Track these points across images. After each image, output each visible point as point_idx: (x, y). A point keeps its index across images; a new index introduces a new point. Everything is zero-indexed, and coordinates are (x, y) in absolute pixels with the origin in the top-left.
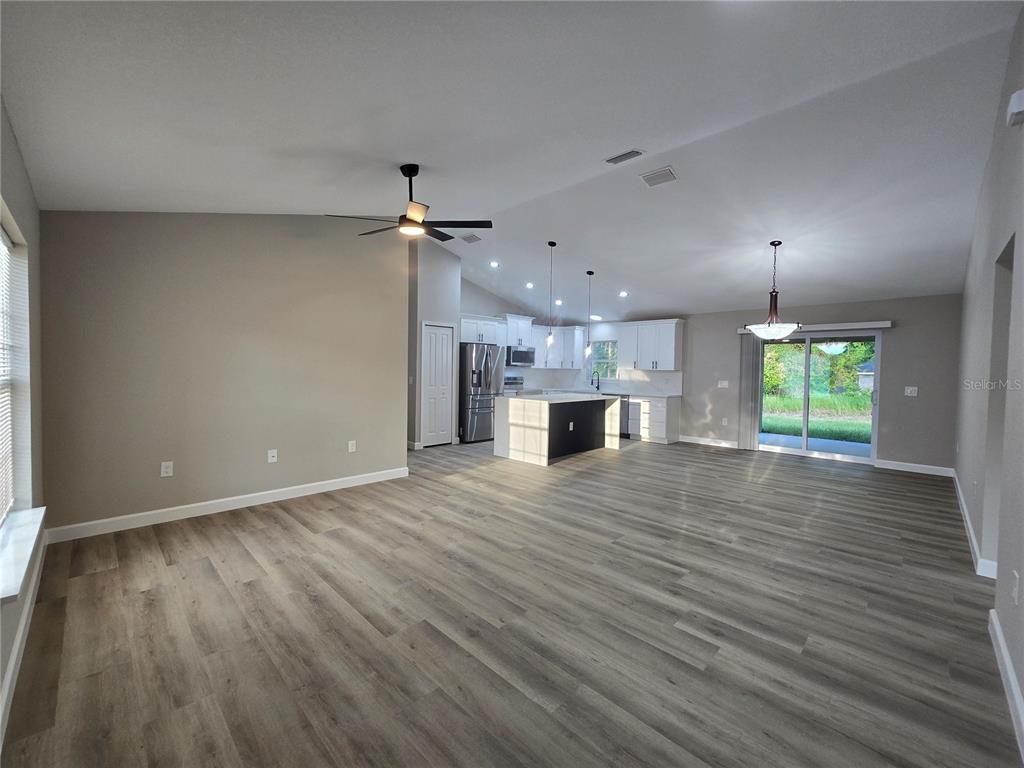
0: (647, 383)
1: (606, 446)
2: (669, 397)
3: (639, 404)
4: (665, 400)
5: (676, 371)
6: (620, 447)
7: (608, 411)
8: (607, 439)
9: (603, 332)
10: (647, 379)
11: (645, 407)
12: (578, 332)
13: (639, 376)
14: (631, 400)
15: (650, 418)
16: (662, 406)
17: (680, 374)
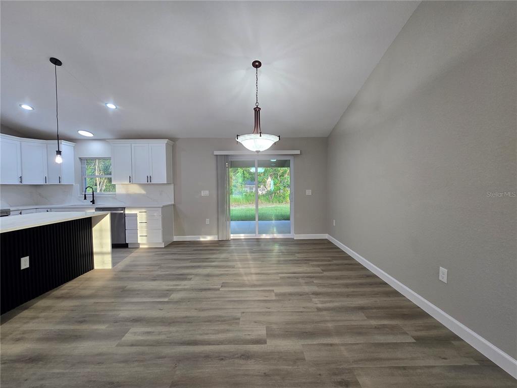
0: (143, 195)
1: (96, 267)
2: (163, 207)
3: (136, 215)
4: (160, 209)
5: (168, 184)
6: (114, 264)
7: (95, 229)
8: (96, 259)
9: (96, 149)
10: (143, 192)
11: (141, 216)
12: (65, 146)
13: (135, 189)
14: (127, 212)
15: (147, 227)
16: (158, 214)
17: (172, 186)
